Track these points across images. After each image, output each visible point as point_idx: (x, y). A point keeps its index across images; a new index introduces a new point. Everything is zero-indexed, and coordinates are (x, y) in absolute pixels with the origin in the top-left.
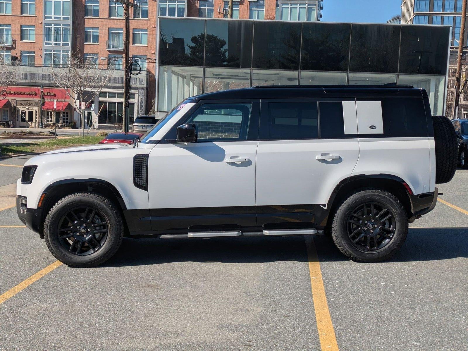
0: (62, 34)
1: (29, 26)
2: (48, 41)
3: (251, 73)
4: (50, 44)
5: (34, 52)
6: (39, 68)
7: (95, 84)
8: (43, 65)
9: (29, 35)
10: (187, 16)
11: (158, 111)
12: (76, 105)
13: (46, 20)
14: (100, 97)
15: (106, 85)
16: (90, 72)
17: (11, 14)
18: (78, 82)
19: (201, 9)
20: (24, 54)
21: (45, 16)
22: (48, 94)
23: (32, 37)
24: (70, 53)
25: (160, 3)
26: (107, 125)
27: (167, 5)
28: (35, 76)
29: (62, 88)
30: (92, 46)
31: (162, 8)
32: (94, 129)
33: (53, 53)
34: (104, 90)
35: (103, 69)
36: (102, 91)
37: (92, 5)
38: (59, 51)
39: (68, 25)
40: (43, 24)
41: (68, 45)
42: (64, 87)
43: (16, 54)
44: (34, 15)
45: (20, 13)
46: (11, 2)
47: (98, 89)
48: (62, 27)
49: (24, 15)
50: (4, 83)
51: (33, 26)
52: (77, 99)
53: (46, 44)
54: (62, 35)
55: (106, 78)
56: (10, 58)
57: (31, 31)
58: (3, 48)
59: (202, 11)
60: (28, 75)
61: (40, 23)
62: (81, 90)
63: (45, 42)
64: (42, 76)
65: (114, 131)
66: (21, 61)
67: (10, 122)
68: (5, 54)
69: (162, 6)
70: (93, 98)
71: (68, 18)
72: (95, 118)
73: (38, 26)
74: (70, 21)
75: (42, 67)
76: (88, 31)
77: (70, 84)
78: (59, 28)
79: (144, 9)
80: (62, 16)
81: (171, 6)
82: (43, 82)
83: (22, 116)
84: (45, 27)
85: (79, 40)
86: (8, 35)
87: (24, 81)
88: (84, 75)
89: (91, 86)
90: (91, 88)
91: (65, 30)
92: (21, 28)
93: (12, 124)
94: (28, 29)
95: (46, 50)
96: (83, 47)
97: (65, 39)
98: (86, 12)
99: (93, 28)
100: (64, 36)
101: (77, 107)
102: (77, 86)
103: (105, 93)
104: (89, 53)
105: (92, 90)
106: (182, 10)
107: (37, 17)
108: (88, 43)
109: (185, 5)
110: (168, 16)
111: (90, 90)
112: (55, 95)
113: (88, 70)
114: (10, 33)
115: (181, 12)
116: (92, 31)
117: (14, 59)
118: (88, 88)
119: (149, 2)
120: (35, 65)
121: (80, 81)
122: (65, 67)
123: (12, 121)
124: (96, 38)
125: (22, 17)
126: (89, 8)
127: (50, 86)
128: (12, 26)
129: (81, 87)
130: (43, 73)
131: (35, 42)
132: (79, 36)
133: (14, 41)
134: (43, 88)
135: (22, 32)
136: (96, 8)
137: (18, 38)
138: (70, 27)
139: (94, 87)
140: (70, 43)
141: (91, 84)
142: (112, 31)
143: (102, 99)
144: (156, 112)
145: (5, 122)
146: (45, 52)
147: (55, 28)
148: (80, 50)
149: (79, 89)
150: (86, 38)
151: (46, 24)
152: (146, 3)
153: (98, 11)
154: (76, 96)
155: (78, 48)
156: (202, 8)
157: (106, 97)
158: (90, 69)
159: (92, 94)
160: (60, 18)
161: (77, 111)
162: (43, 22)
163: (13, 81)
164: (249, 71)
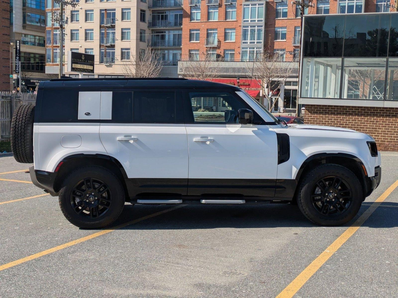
0: (256, 33)
1: (231, 29)
2: (245, 40)
3: (387, 61)
4: (246, 43)
5: (234, 50)
6: (238, 63)
7: (282, 75)
8: (240, 61)
9: (231, 36)
10: (365, 12)
11: (301, 97)
12: (265, 93)
13: (244, 23)
14: (285, 85)
15: (291, 75)
16: (278, 65)
17: (217, 21)
18: (267, 74)
19: (377, 5)
20: (226, 52)
21: (244, 20)
22: (243, 84)
23: (233, 38)
24: (262, 50)
25: (340, 2)
26: (291, 109)
27: (346, 4)
28: (234, 69)
29: (254, 78)
30: (280, 43)
31: (342, 6)
32: (280, 112)
33: (255, 50)
34: (288, 80)
35: (288, 62)
36: (286, 80)
37: (282, 8)
38: (254, 48)
39: (262, 26)
40: (242, 27)
41: (260, 43)
42: (256, 78)
43: (220, 52)
44: (235, 20)
45: (224, 19)
46: (218, 11)
47: (283, 78)
48: (256, 28)
49: (227, 20)
50: (210, 76)
51: (234, 29)
52: (266, 88)
53: (244, 43)
54: (256, 35)
55: (290, 69)
56: (215, 55)
57: (232, 33)
58: (210, 48)
59: (379, 6)
60: (229, 69)
61: (239, 26)
62: (269, 80)
63: (243, 41)
64: (239, 70)
65: (289, 114)
66: (224, 57)
67: (213, 108)
68: (211, 52)
69: (342, 5)
70: (279, 87)
71: (262, 21)
72: (281, 104)
73: (237, 28)
74: (263, 23)
75: (240, 62)
76: (278, 30)
77: (260, 75)
78: (254, 29)
79: (326, 8)
80: (250, 20)
81: (350, 4)
82: (240, 74)
83: (223, 103)
84: (243, 29)
85: (270, 38)
86: (214, 37)
87: (225, 74)
88: (273, 67)
89: (278, 77)
90: (278, 78)
91: (259, 31)
92: (225, 31)
93: (215, 109)
94: (230, 31)
95: (243, 48)
96: (273, 44)
97: (259, 38)
98: (277, 14)
99: (282, 28)
100: (258, 36)
101: (266, 94)
102: (266, 77)
103: (290, 82)
104: (277, 49)
105: (279, 80)
106: (360, 7)
107: (237, 21)
108: (278, 40)
109: (363, 3)
110: (347, 13)
111: (277, 80)
112: (249, 85)
113: (276, 63)
114: (216, 35)
115: (359, 8)
116: (281, 30)
117: (218, 56)
118: (275, 78)
119: (330, 2)
120: (235, 61)
121: (269, 73)
122: (257, 61)
123: (215, 107)
124: (284, 36)
125: (226, 22)
126: (279, 11)
127: (245, 77)
128: (218, 30)
129: (269, 78)
130: (240, 67)
131: (235, 42)
132: (270, 35)
133: (219, 42)
134: (239, 79)
135: (226, 34)
136: (285, 11)
137: (222, 39)
138: (263, 28)
139: (280, 77)
140: (262, 41)
141: (279, 75)
142: (298, 29)
143: (287, 87)
144: (299, 98)
145: (210, 107)
146: (242, 50)
147: (251, 29)
148: (270, 46)
149: (268, 79)
150: (276, 36)
151: (244, 27)
152: (328, 3)
153: (286, 12)
154: (265, 85)
155: (269, 45)
156: (379, 3)
157: (290, 85)
158: (278, 62)
159: (278, 83)
160: (255, 21)
161: (266, 98)
162: (242, 25)
163: (217, 74)
164: (385, 59)
